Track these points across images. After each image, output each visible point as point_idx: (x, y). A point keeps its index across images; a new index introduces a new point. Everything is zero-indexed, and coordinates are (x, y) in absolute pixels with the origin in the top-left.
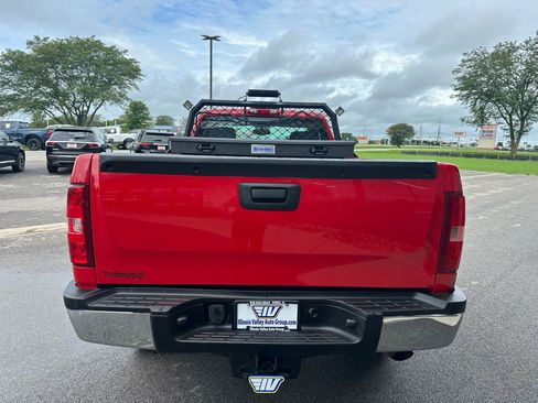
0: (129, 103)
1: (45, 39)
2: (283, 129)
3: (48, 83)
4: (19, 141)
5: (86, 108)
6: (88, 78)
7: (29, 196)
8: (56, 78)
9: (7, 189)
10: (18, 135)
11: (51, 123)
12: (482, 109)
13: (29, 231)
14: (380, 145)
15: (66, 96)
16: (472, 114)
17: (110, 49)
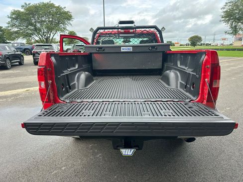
0: (68, 32)
1: (29, 4)
2: (136, 39)
3: (31, 24)
4: (21, 51)
5: (49, 35)
6: (49, 21)
7: (26, 75)
8: (35, 22)
9: (17, 73)
10: (20, 49)
11: (35, 43)
12: (235, 26)
13: (28, 90)
14: (185, 46)
15: (40, 30)
16: (230, 29)
17: (58, 7)
